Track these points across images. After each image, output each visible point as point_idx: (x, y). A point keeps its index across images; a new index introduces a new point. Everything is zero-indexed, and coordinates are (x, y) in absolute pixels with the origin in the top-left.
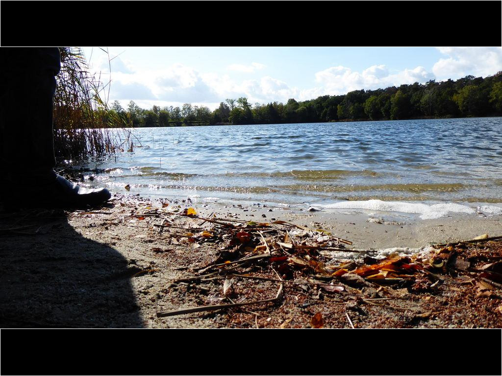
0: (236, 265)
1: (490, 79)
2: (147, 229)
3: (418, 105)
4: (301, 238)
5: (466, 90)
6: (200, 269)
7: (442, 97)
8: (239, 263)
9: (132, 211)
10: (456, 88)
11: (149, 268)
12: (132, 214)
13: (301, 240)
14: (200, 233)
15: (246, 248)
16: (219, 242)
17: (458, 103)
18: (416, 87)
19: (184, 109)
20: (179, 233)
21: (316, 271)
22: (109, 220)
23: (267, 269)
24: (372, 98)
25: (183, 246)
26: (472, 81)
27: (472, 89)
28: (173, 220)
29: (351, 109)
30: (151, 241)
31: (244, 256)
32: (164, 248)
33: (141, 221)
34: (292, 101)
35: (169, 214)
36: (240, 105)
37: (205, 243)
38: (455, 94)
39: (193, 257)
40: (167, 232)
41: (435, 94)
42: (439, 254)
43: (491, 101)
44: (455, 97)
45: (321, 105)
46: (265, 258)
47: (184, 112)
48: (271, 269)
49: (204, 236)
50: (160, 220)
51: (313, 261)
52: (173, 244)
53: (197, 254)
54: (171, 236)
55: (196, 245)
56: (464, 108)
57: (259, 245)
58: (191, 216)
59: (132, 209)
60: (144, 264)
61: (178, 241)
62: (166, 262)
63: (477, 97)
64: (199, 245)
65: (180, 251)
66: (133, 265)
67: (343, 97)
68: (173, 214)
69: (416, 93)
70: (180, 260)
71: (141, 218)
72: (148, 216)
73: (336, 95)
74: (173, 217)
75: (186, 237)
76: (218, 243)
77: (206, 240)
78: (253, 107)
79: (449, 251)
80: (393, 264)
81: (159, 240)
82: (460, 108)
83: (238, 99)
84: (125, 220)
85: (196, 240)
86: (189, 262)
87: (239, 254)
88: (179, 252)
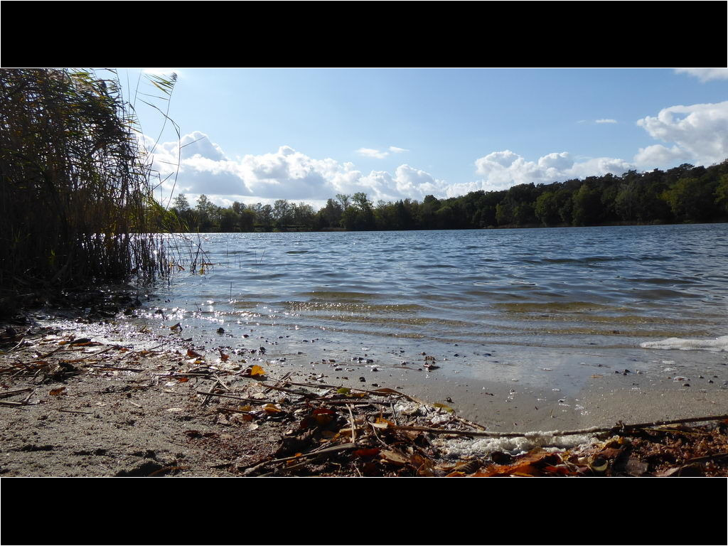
0: (304, 460)
1: (715, 170)
2: (187, 398)
3: (612, 205)
4: (409, 416)
5: (681, 185)
6: (248, 467)
7: (646, 194)
8: (309, 457)
9: (173, 368)
10: (667, 181)
11: (174, 463)
12: (172, 373)
13: (408, 421)
14: (263, 406)
15: (323, 433)
16: (287, 421)
17: (669, 203)
18: (608, 180)
19: (277, 208)
20: (232, 405)
21: (419, 473)
22: (136, 382)
23: (348, 468)
24: (545, 195)
25: (234, 427)
26: (689, 172)
27: (688, 184)
28: (228, 384)
29: (516, 210)
30: (188, 419)
31: (319, 445)
32: (204, 429)
33: (181, 384)
34: (430, 199)
35: (226, 373)
36: (357, 203)
37: (267, 423)
38: (665, 190)
39: (244, 446)
40: (215, 404)
41: (636, 190)
42: (604, 449)
43: (717, 200)
44: (665, 195)
45: (473, 204)
46: (349, 450)
47: (276, 212)
48: (354, 468)
49: (267, 411)
50: (210, 384)
51: (417, 457)
52: (219, 423)
53: (251, 440)
54: (220, 411)
55: (254, 426)
56: (679, 210)
57: (345, 427)
58: (257, 377)
59: (174, 364)
60: (166, 457)
61: (227, 418)
62: (202, 454)
63: (698, 195)
64: (257, 426)
65: (227, 436)
66: (149, 460)
67: (503, 193)
68: (231, 374)
69: (608, 189)
70: (223, 451)
71: (183, 379)
72: (194, 376)
73: (494, 191)
74: (230, 378)
75: (240, 412)
76: (285, 423)
77: (269, 417)
78: (375, 205)
79: (620, 445)
80: (533, 464)
81: (201, 417)
82: (673, 210)
83: (353, 195)
84: (159, 382)
85: (255, 417)
86: (237, 454)
87: (311, 442)
88: (225, 437)
